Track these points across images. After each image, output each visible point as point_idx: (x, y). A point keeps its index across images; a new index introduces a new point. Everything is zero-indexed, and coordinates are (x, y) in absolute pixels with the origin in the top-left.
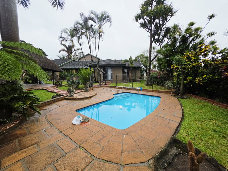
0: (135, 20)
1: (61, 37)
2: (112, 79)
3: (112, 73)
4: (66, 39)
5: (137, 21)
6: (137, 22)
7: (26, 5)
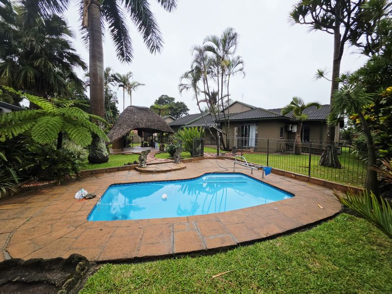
0: (293, 20)
1: (181, 85)
2: (256, 145)
3: (256, 134)
4: (187, 86)
5: (297, 20)
6: (299, 22)
7: (129, 60)
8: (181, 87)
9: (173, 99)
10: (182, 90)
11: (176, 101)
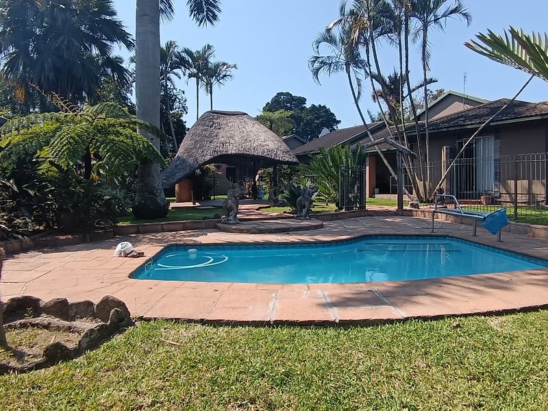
3: (495, 161)
8: (317, 65)
9: (303, 100)
10: (318, 70)
11: (308, 105)
